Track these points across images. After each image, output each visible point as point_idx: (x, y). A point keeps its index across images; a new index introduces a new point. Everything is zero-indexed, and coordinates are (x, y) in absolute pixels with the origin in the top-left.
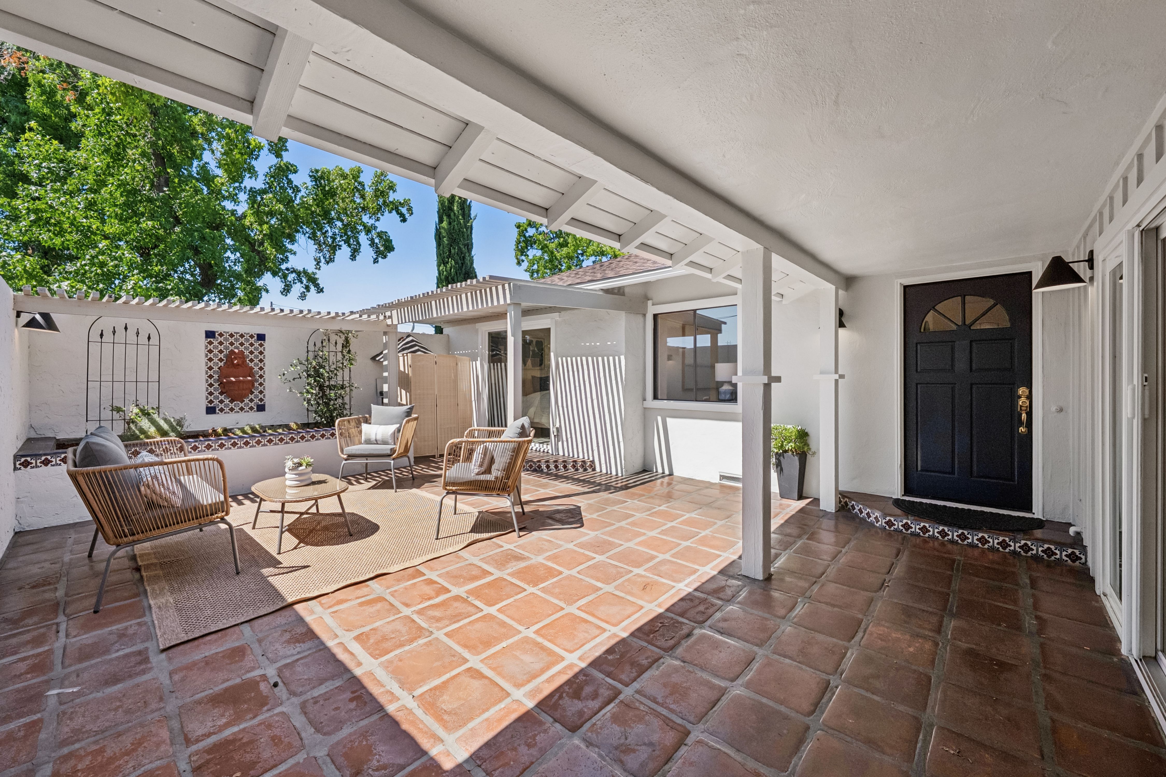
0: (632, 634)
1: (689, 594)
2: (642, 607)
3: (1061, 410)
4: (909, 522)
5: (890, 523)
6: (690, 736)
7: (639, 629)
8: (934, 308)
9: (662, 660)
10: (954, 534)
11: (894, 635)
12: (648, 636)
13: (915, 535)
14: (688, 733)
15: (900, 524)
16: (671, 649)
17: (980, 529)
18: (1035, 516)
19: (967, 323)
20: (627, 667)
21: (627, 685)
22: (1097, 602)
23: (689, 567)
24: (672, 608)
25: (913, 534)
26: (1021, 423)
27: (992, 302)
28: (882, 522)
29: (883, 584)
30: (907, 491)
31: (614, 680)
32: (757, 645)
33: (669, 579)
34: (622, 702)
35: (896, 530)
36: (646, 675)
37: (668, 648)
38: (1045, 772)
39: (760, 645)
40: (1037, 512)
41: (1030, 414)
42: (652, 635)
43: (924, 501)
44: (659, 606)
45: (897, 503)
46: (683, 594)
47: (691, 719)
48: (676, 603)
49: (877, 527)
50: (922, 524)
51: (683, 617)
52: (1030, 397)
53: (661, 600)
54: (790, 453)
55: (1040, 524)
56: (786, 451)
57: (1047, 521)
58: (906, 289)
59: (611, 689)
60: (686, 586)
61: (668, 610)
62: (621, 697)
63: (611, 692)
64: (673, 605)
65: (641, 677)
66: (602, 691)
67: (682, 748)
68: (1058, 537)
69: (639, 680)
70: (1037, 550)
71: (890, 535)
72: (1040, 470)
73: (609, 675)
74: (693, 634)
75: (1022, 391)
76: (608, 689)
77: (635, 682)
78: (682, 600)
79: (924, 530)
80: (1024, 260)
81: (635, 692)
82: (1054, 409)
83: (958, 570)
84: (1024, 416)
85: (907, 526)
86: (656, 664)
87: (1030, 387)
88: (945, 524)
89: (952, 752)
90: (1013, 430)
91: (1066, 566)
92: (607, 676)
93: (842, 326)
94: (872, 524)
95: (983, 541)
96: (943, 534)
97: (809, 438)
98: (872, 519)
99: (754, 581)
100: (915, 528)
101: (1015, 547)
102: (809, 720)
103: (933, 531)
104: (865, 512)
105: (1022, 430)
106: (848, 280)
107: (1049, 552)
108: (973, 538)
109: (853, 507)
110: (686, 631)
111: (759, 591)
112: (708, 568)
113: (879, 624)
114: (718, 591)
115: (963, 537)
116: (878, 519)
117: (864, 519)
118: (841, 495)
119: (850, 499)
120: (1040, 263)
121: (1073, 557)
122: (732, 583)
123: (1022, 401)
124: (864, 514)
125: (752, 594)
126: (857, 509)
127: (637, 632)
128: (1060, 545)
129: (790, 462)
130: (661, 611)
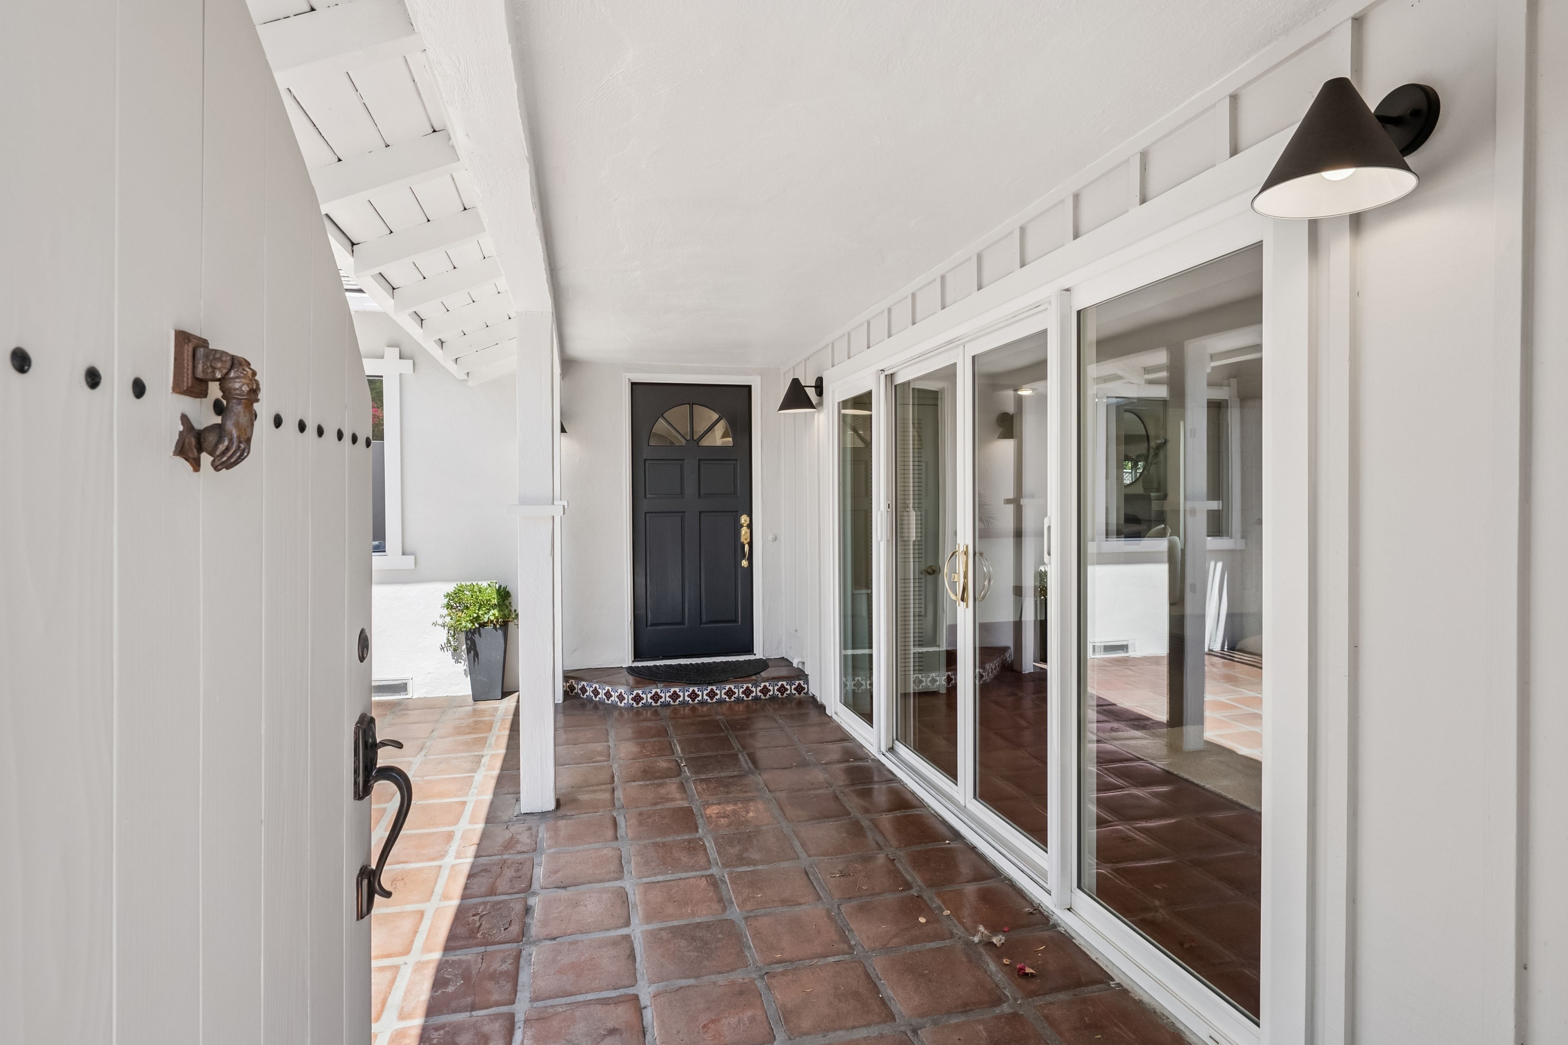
0: (447, 949)
1: (473, 866)
2: (422, 914)
3: (775, 539)
4: (659, 691)
5: (637, 699)
6: (640, 998)
7: (452, 937)
8: (662, 415)
9: (524, 953)
10: (703, 694)
11: (728, 809)
12: (475, 938)
13: (666, 706)
14: (636, 998)
15: (649, 696)
16: (523, 936)
17: (726, 681)
18: (758, 656)
19: (695, 438)
20: (490, 985)
21: (513, 1002)
22: (833, 722)
23: (434, 833)
24: (469, 892)
25: (663, 705)
26: (744, 557)
27: (716, 416)
29: (679, 766)
30: (637, 656)
31: (487, 1008)
32: (616, 879)
33: (421, 861)
34: (526, 1021)
35: (644, 705)
36: (524, 977)
37: (518, 936)
38: (889, 856)
39: (621, 878)
40: (759, 653)
41: (751, 544)
42: (479, 935)
43: (659, 663)
44: (445, 897)
45: (631, 670)
46: (465, 870)
47: (626, 982)
48: (466, 884)
49: (621, 707)
50: (672, 690)
51: (495, 895)
52: (750, 526)
53: (439, 889)
54: (491, 627)
55: (763, 664)
56: (483, 625)
57: (767, 659)
58: (635, 386)
59: (497, 1019)
60: (458, 856)
61: (464, 897)
62: (520, 1017)
63: (501, 1021)
64: (466, 888)
65: (520, 983)
66: (486, 1029)
67: (644, 1015)
68: (784, 672)
69: (519, 988)
70: (773, 690)
71: (638, 713)
72: (761, 605)
73: (473, 1007)
74: (531, 907)
75: (744, 519)
76: (492, 1021)
77: (518, 994)
78: (470, 876)
79: (674, 696)
80: (743, 372)
81: (530, 1001)
82: (770, 537)
83: (727, 729)
84: (747, 547)
85: (656, 697)
86: (522, 960)
87: (750, 515)
89: (838, 875)
90: (737, 563)
91: (795, 699)
92: (471, 1011)
93: (563, 430)
94: (614, 706)
95: (730, 693)
96: (694, 696)
97: (513, 599)
98: (614, 698)
99: (543, 815)
100: (666, 697)
101: (756, 692)
102: (728, 915)
103: (684, 695)
104: (602, 692)
105: (745, 563)
106: (568, 364)
107: (782, 689)
108: (721, 693)
109: (584, 690)
110: (518, 907)
111: (562, 823)
112: (464, 824)
113: (707, 804)
114: (510, 844)
115: (712, 694)
116: (621, 698)
117: (602, 702)
118: (567, 677)
119: (579, 679)
120: (759, 378)
121: (799, 689)
122: (518, 828)
123: (744, 531)
124: (602, 695)
125: (556, 830)
126: (589, 690)
127: (452, 942)
128: (789, 679)
129: (489, 641)
130: (455, 902)
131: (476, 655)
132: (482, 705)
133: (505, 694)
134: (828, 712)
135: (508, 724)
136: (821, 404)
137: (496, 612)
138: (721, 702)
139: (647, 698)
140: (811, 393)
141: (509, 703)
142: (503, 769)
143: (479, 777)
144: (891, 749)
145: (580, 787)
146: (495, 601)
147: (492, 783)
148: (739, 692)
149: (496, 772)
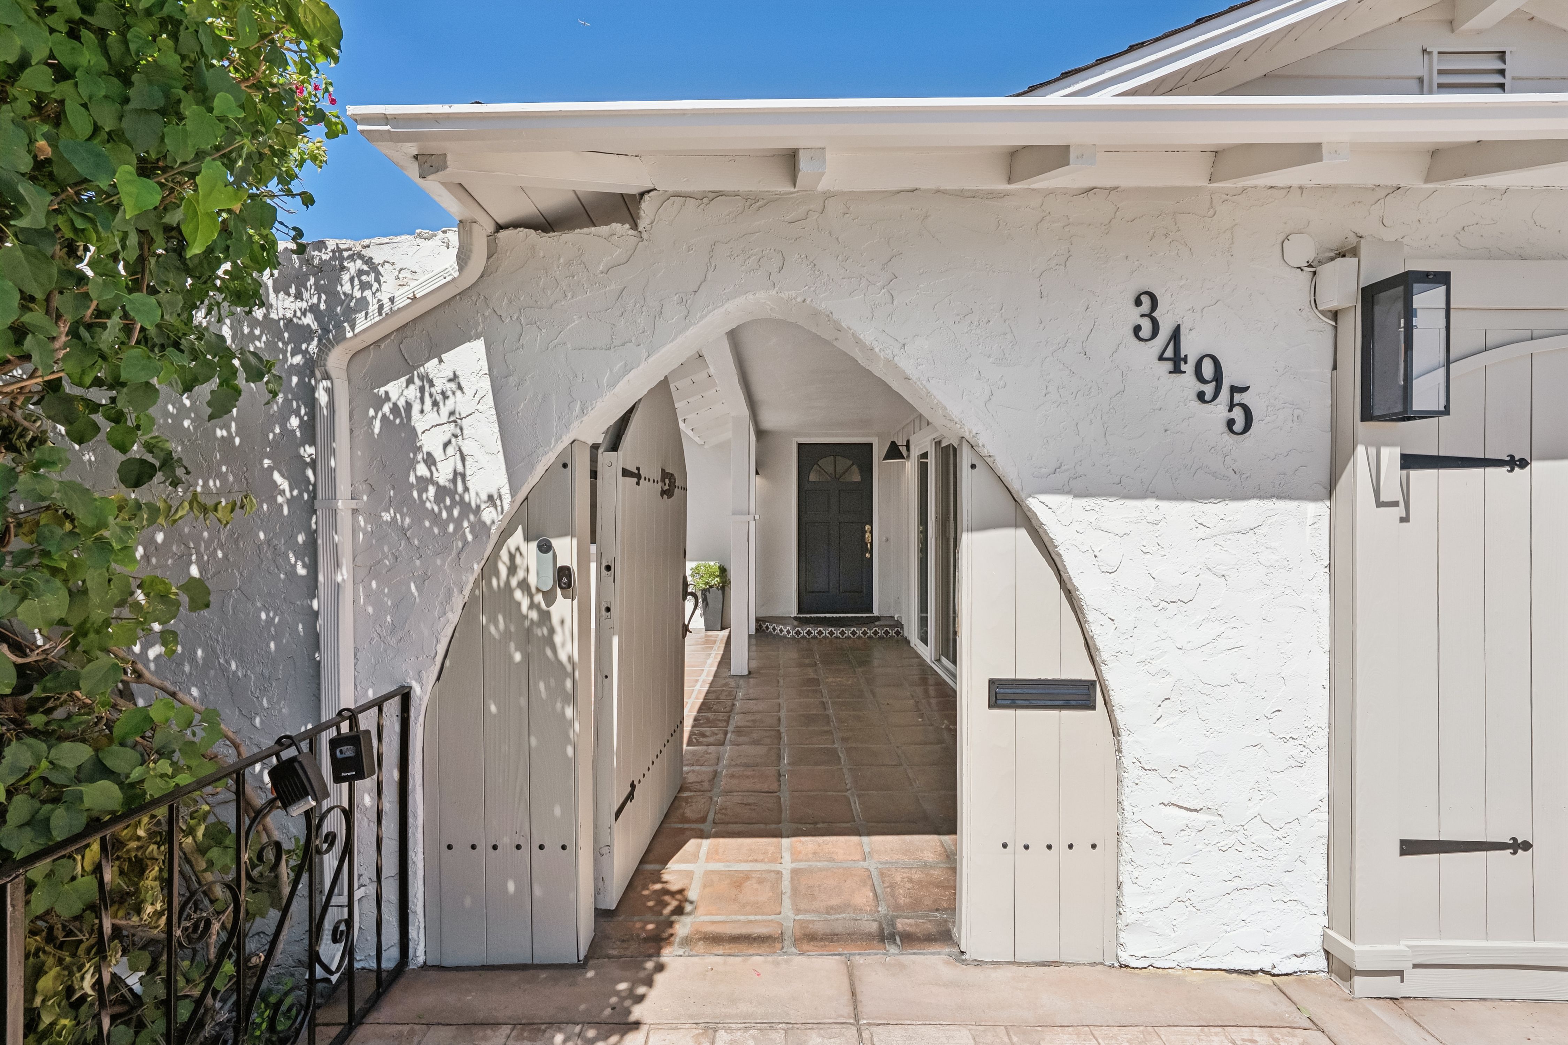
0: (697, 712)
1: (709, 689)
3: (887, 540)
4: (811, 630)
5: (798, 633)
6: (781, 731)
8: (817, 463)
9: (732, 716)
10: (837, 632)
12: (710, 710)
13: (815, 638)
14: (779, 730)
16: (731, 711)
17: (852, 626)
18: (874, 614)
19: (837, 477)
20: (718, 722)
21: (726, 727)
22: (913, 649)
24: (707, 697)
25: (813, 638)
26: (867, 551)
27: (850, 463)
28: (792, 633)
29: (816, 663)
30: (800, 611)
31: (716, 728)
32: (776, 699)
34: (733, 732)
35: (802, 637)
36: (732, 721)
37: (729, 711)
39: (778, 698)
40: (876, 613)
41: (871, 543)
42: (712, 710)
43: (812, 615)
44: (696, 698)
45: (795, 618)
46: (705, 691)
47: (775, 726)
48: (706, 694)
49: (789, 638)
50: (819, 630)
51: (720, 699)
52: (871, 532)
53: (693, 696)
54: (715, 588)
55: (878, 618)
56: (711, 587)
57: (879, 616)
58: (800, 446)
60: (701, 687)
61: (705, 698)
62: (730, 731)
63: (721, 731)
65: (730, 723)
66: (716, 733)
67: (782, 735)
68: (888, 622)
70: (881, 633)
71: (798, 641)
72: (877, 582)
74: (737, 704)
75: (867, 527)
77: (730, 725)
78: (708, 692)
79: (820, 633)
80: (868, 435)
81: (736, 728)
82: (884, 539)
83: (848, 650)
84: (869, 545)
85: (809, 633)
87: (871, 525)
88: (832, 626)
90: (863, 555)
91: (895, 637)
92: (710, 728)
93: (757, 473)
94: (785, 637)
95: (854, 633)
96: (831, 633)
97: (727, 573)
98: (785, 632)
99: (742, 676)
100: (815, 633)
101: (870, 633)
102: (827, 712)
103: (826, 632)
104: (778, 629)
105: (868, 555)
106: (761, 434)
107: (887, 633)
108: (848, 633)
109: (767, 628)
110: (730, 703)
111: (751, 680)
112: (703, 677)
113: (827, 678)
114: (726, 685)
115: (843, 633)
116: (788, 632)
117: (777, 634)
118: (758, 620)
119: (765, 622)
120: (877, 439)
121: (898, 633)
122: (730, 680)
123: (868, 535)
124: (777, 631)
125: (748, 682)
126: (771, 628)
127: (700, 710)
128: (892, 627)
129: (715, 596)
130: (701, 700)
131: (707, 604)
132: (710, 633)
133: (722, 629)
134: (912, 645)
135: (724, 641)
136: (908, 456)
137: (718, 579)
138: (848, 638)
139: (804, 633)
140: (903, 450)
141: (725, 633)
142: (722, 659)
143: (709, 661)
144: (939, 660)
145: (762, 668)
146: (718, 573)
147: (716, 664)
148: (859, 633)
149: (719, 660)
